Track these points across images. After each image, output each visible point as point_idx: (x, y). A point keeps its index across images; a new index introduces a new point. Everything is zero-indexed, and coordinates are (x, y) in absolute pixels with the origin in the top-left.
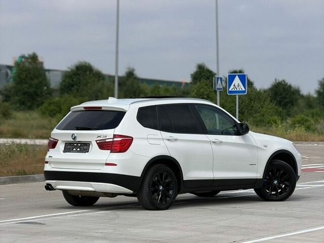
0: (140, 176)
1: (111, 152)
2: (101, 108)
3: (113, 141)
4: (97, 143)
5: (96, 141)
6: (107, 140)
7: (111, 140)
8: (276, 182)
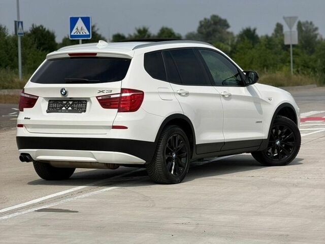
0: (154, 141)
1: (118, 112)
2: (96, 54)
3: (121, 97)
4: (99, 100)
5: (97, 97)
6: (112, 96)
7: (119, 96)
8: (278, 143)
